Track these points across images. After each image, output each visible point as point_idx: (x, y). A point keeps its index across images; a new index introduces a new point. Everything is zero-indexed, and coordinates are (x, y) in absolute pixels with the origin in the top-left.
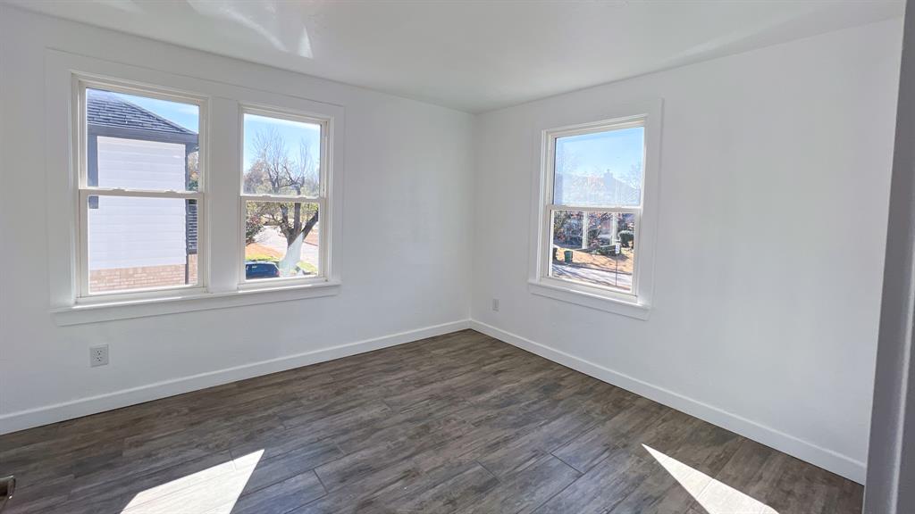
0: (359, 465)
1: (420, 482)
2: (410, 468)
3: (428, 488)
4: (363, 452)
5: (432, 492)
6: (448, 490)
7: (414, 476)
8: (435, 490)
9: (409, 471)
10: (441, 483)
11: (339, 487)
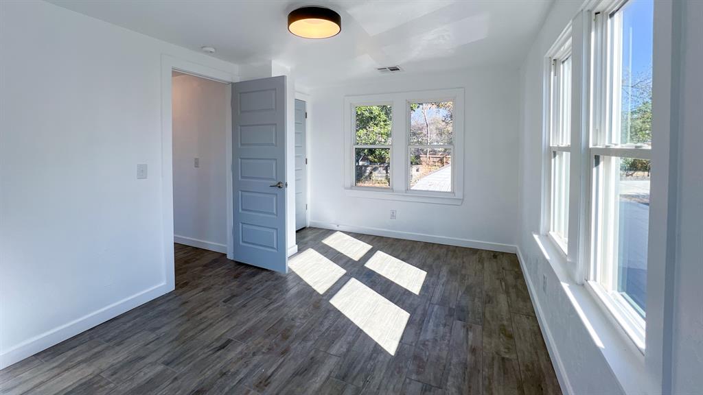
0: (311, 373)
1: (254, 379)
2: (266, 388)
3: (246, 377)
4: (317, 386)
5: (241, 376)
6: (228, 382)
7: (261, 383)
8: (238, 378)
9: (266, 386)
10: (235, 386)
11: (311, 354)
